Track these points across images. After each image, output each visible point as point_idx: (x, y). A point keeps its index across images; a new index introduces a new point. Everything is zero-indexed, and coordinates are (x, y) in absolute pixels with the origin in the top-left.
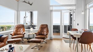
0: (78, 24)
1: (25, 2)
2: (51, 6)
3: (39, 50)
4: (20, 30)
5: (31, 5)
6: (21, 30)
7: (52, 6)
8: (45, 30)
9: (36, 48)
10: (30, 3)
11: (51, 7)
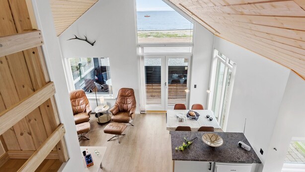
0: (195, 86)
1: (76, 38)
2: (139, 46)
3: (119, 143)
4: (79, 103)
5: (93, 45)
6: (81, 102)
7: (142, 46)
8: (129, 100)
9: (115, 140)
10: (88, 39)
11: (140, 48)
